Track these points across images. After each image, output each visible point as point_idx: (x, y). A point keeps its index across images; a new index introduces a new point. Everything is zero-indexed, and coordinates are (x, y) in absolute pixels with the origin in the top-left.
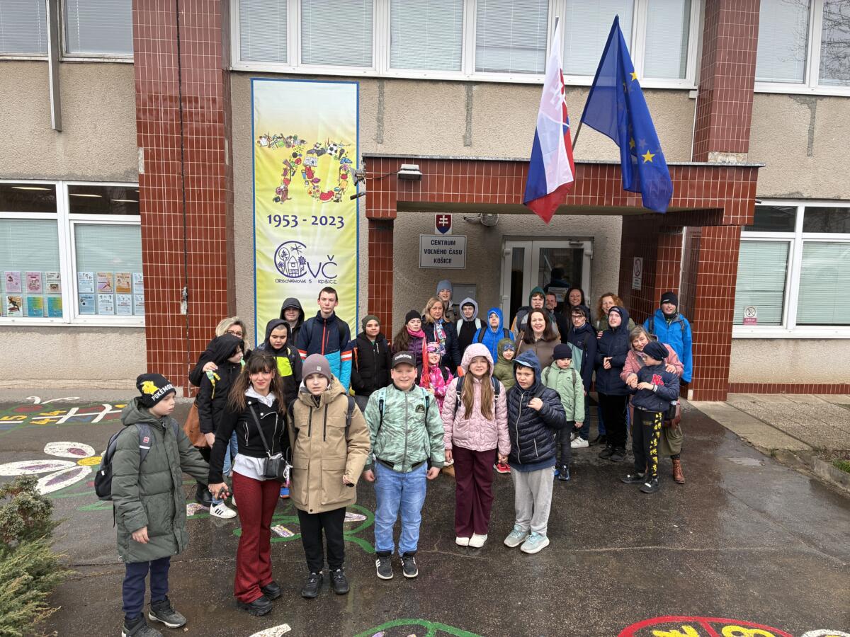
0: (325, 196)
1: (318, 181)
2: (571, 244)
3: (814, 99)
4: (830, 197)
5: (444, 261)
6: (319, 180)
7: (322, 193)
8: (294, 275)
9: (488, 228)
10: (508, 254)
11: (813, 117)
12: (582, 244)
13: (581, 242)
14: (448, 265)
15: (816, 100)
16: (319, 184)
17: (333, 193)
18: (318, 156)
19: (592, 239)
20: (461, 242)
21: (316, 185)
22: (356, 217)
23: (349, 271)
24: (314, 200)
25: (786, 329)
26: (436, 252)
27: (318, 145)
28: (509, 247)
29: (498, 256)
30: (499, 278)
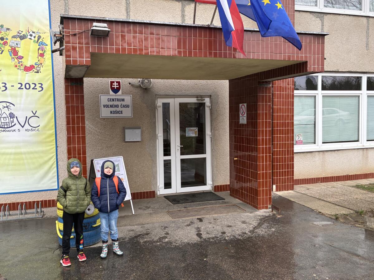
0: (28, 69)
1: (21, 58)
2: (197, 100)
3: (322, 15)
4: (334, 70)
5: (118, 112)
6: (23, 57)
7: (25, 66)
8: (6, 126)
9: (145, 90)
10: (160, 107)
11: (323, 25)
12: (204, 100)
13: (203, 99)
14: (121, 115)
15: (324, 15)
16: (22, 60)
17: (34, 66)
18: (21, 40)
19: (210, 96)
20: (128, 100)
21: (20, 60)
22: (52, 83)
23: (49, 122)
24: (20, 72)
25: (318, 146)
26: (111, 106)
27: (20, 32)
28: (160, 102)
29: (153, 108)
30: (155, 123)
